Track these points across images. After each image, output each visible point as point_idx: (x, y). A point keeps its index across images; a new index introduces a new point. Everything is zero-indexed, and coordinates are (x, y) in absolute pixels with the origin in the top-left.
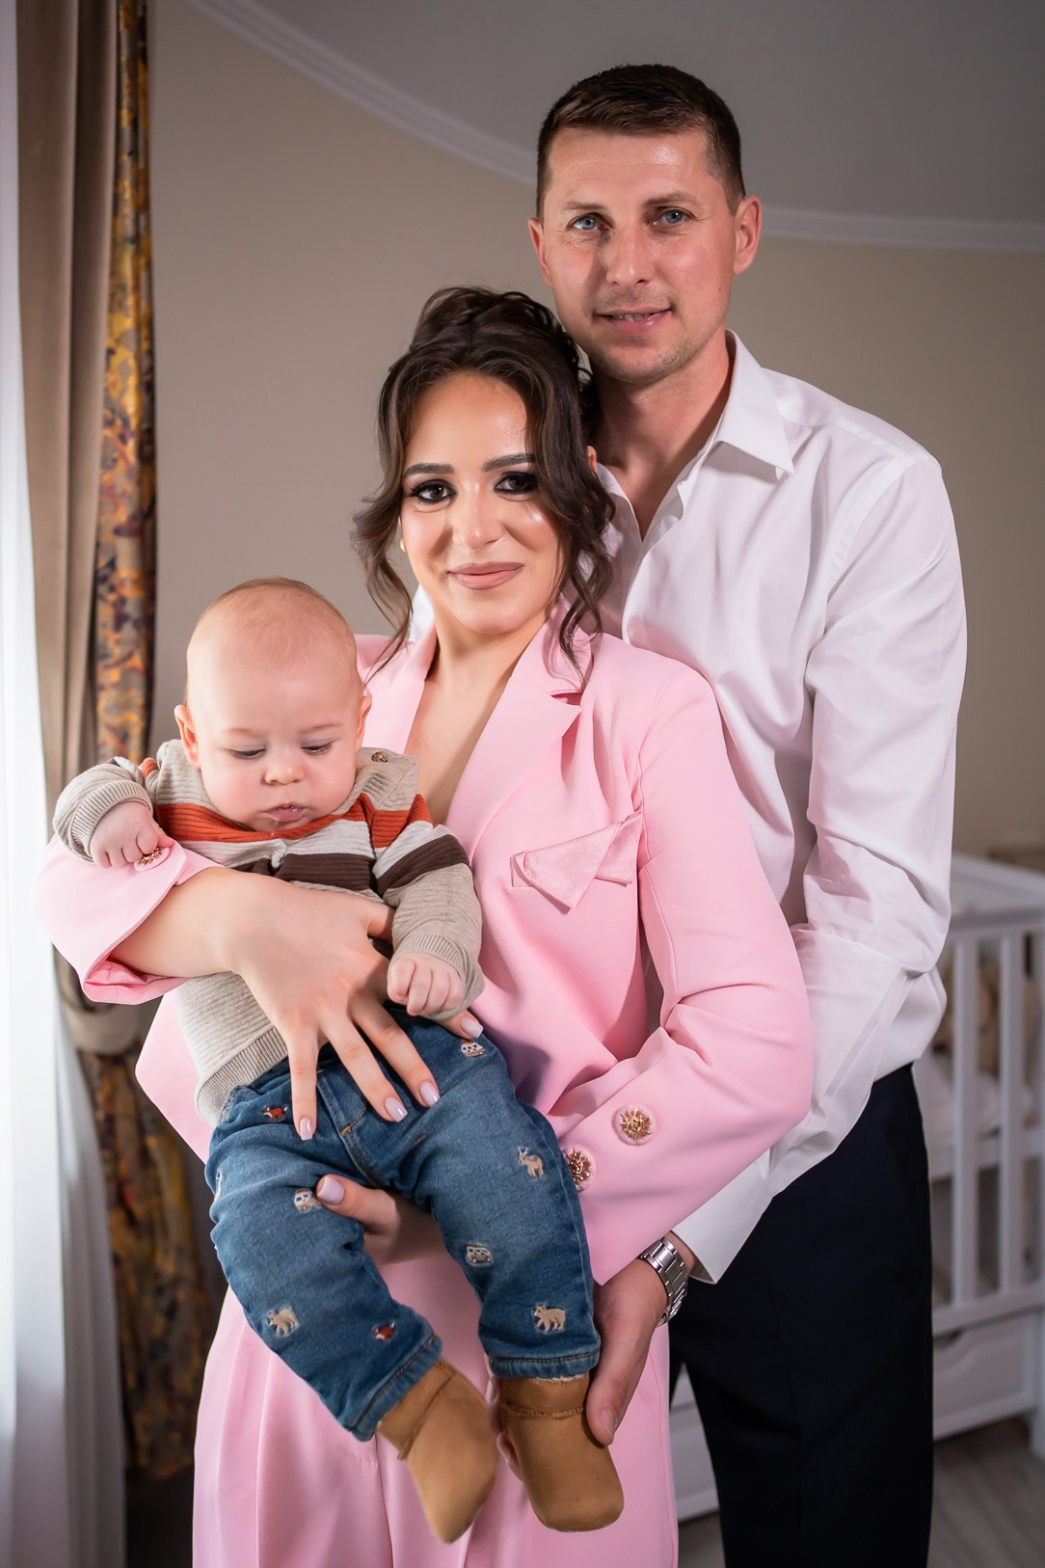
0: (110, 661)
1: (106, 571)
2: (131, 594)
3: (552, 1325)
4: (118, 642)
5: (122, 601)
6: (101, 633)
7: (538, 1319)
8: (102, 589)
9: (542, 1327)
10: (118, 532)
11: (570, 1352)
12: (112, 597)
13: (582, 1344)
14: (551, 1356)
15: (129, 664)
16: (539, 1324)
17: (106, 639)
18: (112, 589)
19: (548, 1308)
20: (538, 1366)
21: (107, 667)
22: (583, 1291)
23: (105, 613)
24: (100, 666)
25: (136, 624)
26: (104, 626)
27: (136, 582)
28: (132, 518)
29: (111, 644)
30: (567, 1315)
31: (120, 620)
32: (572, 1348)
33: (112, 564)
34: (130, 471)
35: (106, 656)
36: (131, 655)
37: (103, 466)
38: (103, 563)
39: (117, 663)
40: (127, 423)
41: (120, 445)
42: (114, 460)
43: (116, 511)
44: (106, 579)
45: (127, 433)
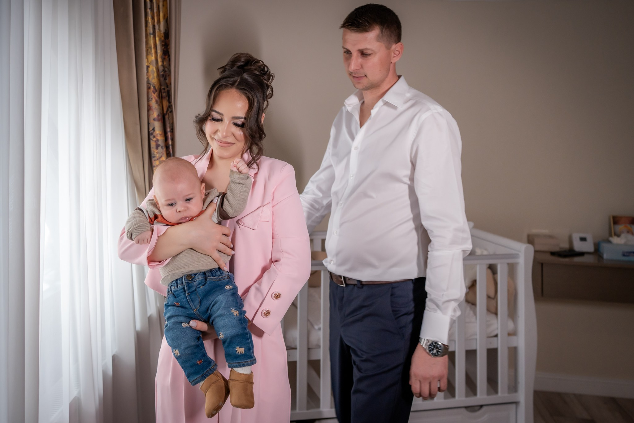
0: (155, 158)
1: (152, 131)
2: (160, 138)
3: (241, 352)
4: (157, 153)
5: (158, 140)
6: (152, 150)
7: (237, 351)
8: (151, 137)
9: (238, 353)
10: (154, 120)
11: (246, 361)
12: (155, 139)
13: (249, 358)
14: (241, 361)
15: (161, 159)
16: (237, 352)
17: (154, 152)
18: (154, 137)
19: (240, 348)
20: (237, 364)
21: (155, 160)
22: (249, 344)
23: (153, 144)
24: (153, 159)
25: (162, 147)
26: (153, 148)
27: (161, 135)
28: (158, 115)
29: (155, 154)
30: (245, 349)
31: (157, 146)
32: (246, 359)
33: (154, 129)
34: (157, 102)
35: (154, 157)
36: (161, 156)
37: (148, 100)
38: (151, 129)
39: (158, 159)
40: (154, 87)
41: (153, 94)
42: (152, 98)
43: (153, 114)
44: (152, 134)
45: (155, 91)
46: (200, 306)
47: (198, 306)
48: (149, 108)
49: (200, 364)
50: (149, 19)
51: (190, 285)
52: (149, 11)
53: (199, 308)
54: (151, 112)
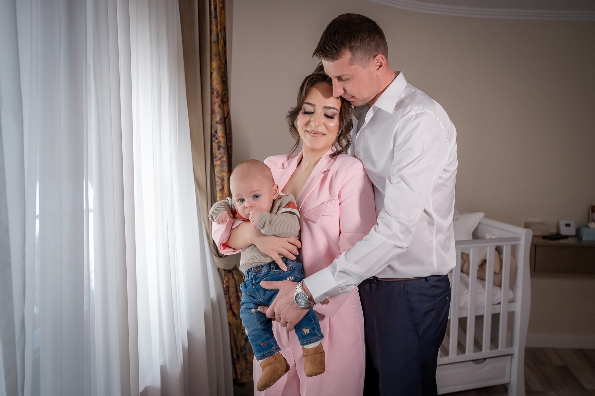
0: (217, 159)
1: (215, 134)
2: (222, 140)
3: (307, 332)
4: (219, 153)
5: (220, 142)
6: (214, 151)
7: (303, 332)
8: (214, 139)
9: (305, 333)
10: (217, 123)
11: (311, 339)
12: (217, 141)
13: (314, 336)
14: (307, 340)
15: (222, 160)
16: (304, 333)
17: (216, 152)
18: (216, 139)
19: (305, 329)
20: (305, 342)
21: (216, 160)
23: (215, 145)
24: (215, 160)
25: (223, 148)
26: (215, 149)
27: (223, 137)
28: (221, 119)
29: (217, 154)
30: (309, 330)
31: (219, 147)
32: (312, 337)
33: (216, 132)
34: (219, 106)
35: (216, 157)
36: (223, 157)
37: (212, 105)
38: (213, 131)
39: (219, 159)
40: (218, 92)
41: (216, 99)
42: (215, 103)
43: (216, 117)
44: (214, 136)
45: (218, 96)
46: (264, 295)
47: (262, 295)
48: (212, 112)
49: (263, 346)
50: (213, 27)
51: (256, 276)
52: (213, 20)
53: (263, 297)
54: (214, 116)
